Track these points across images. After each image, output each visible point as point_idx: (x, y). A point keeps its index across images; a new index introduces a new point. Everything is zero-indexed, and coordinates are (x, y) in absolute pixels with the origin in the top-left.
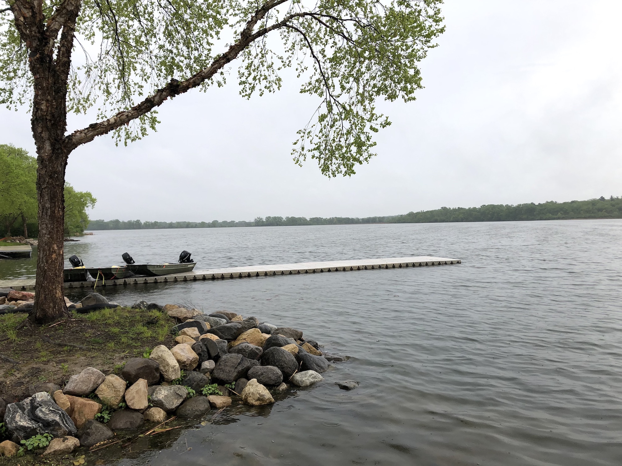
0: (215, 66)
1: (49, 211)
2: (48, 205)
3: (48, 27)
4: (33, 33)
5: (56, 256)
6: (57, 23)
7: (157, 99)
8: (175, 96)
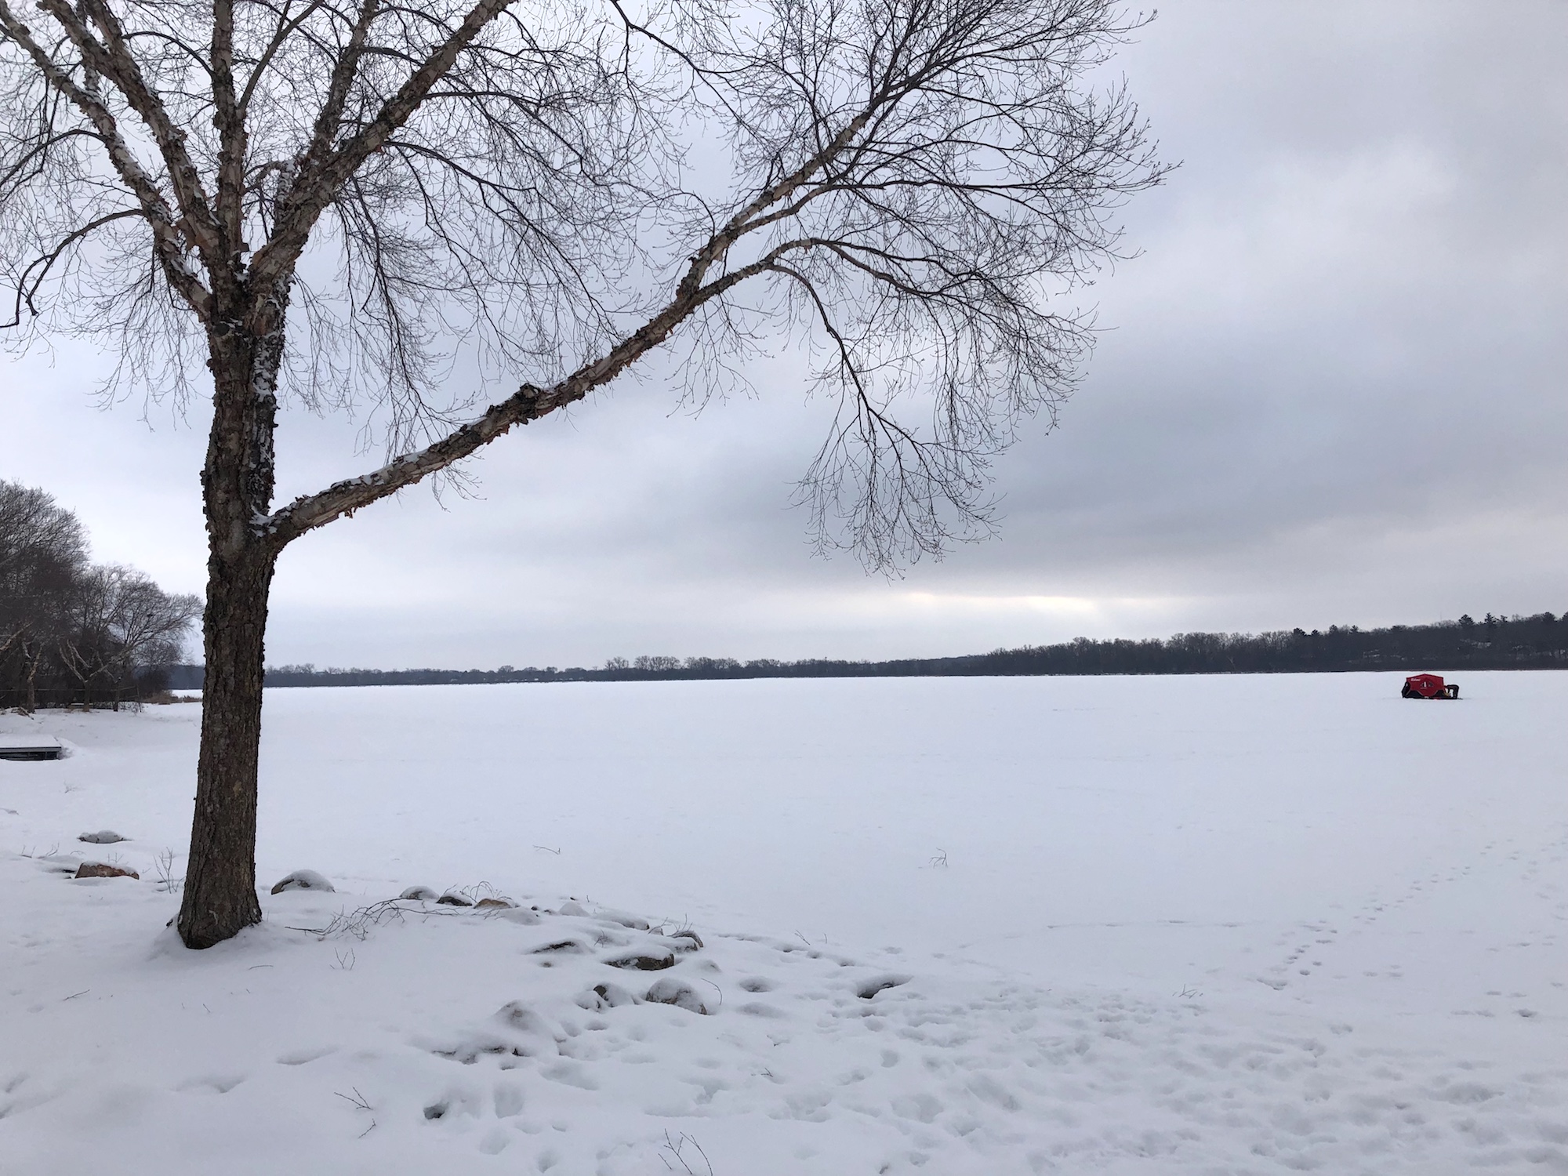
0: (617, 358)
1: (232, 682)
2: (229, 668)
3: (254, 271)
4: (220, 282)
5: (242, 786)
6: (273, 261)
7: (486, 430)
8: (526, 423)
